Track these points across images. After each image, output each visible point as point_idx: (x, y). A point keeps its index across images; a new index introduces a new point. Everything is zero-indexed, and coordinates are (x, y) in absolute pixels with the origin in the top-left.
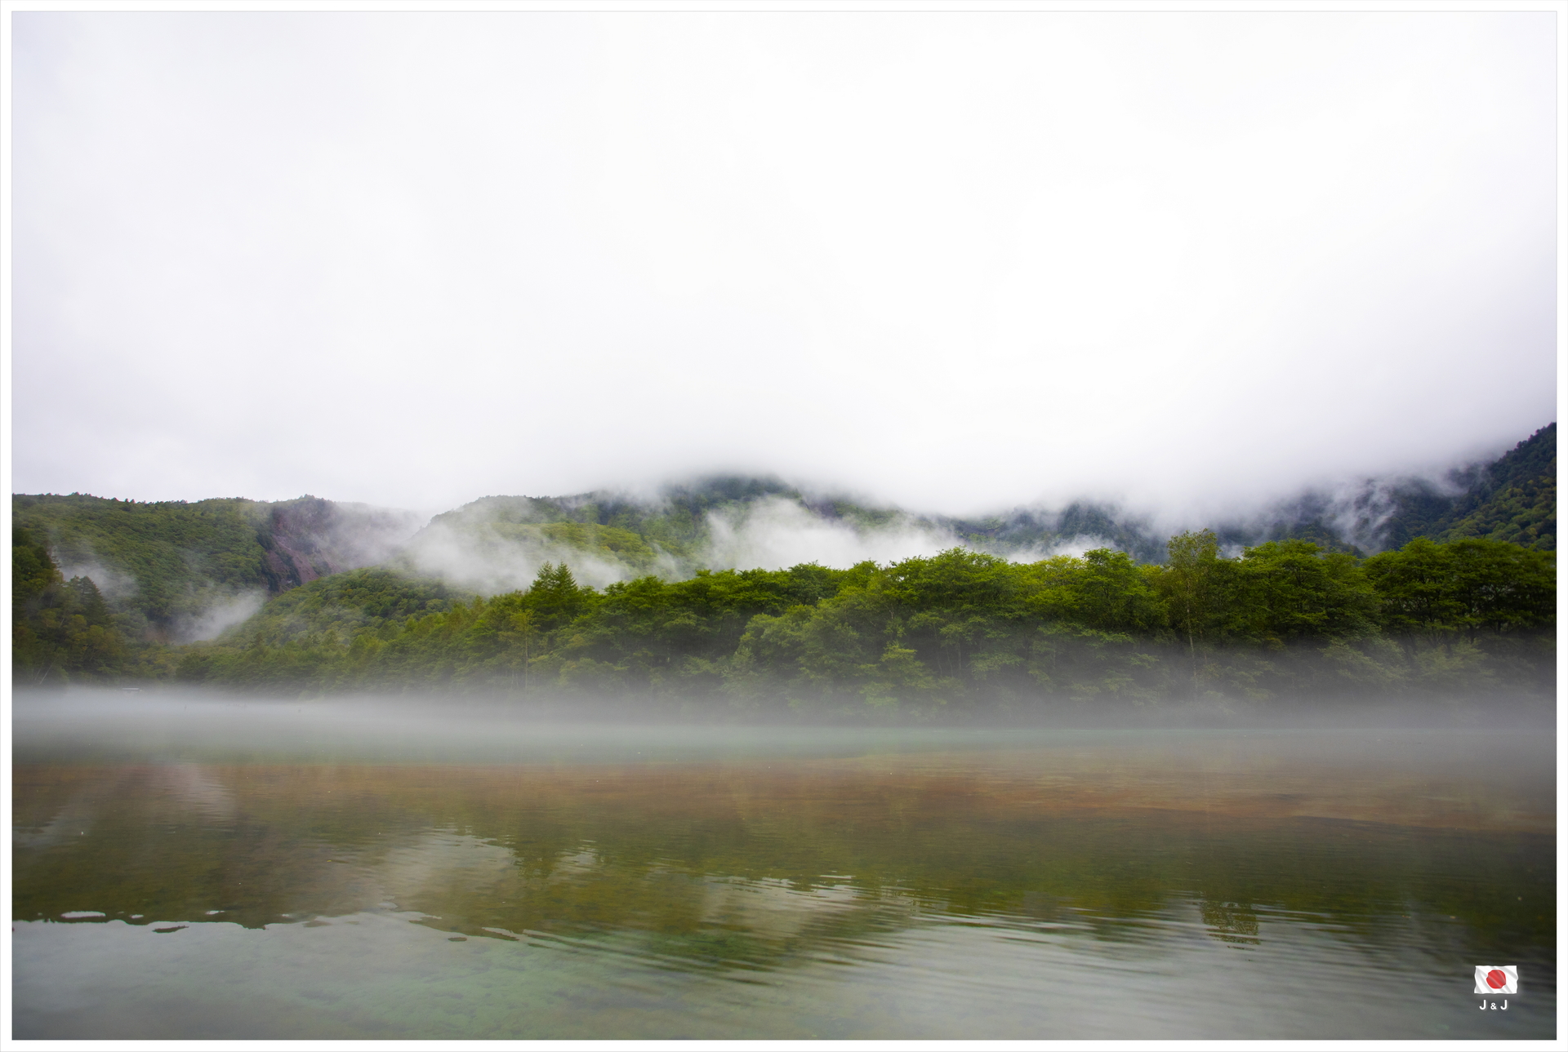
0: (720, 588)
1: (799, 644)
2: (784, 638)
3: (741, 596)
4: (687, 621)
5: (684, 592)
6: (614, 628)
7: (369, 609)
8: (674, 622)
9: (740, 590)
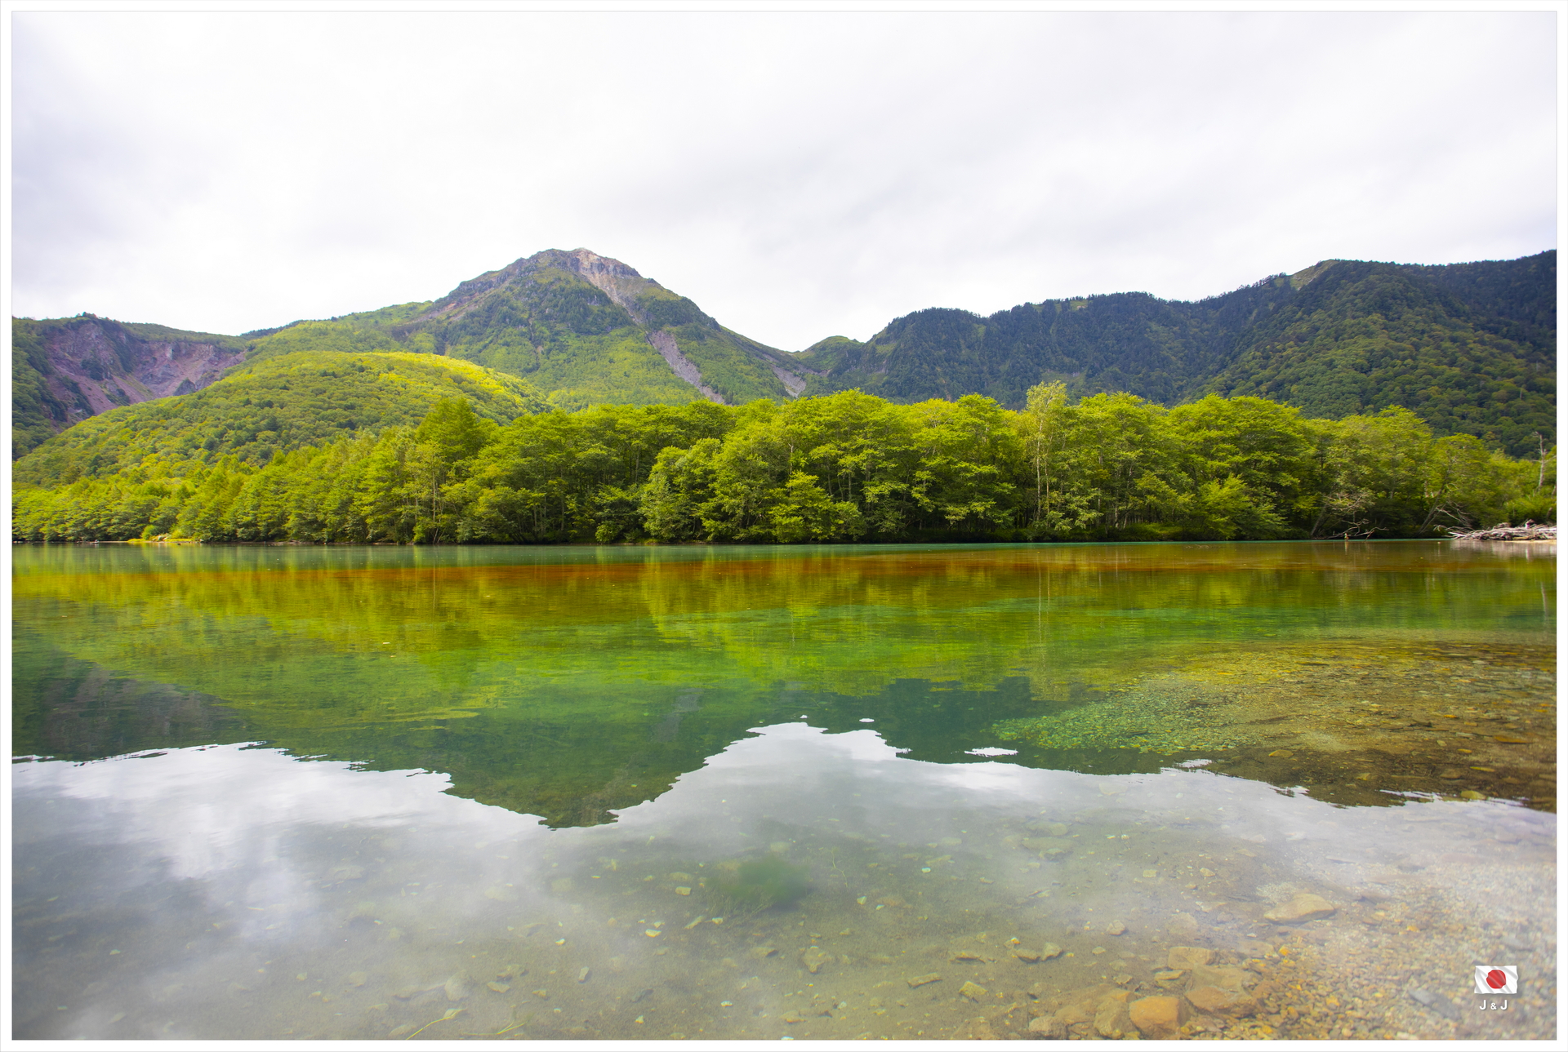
0: (628, 422)
1: (712, 472)
2: (696, 466)
3: (648, 429)
4: (599, 451)
5: (593, 425)
6: (529, 458)
7: (190, 441)
8: (588, 453)
9: (646, 423)
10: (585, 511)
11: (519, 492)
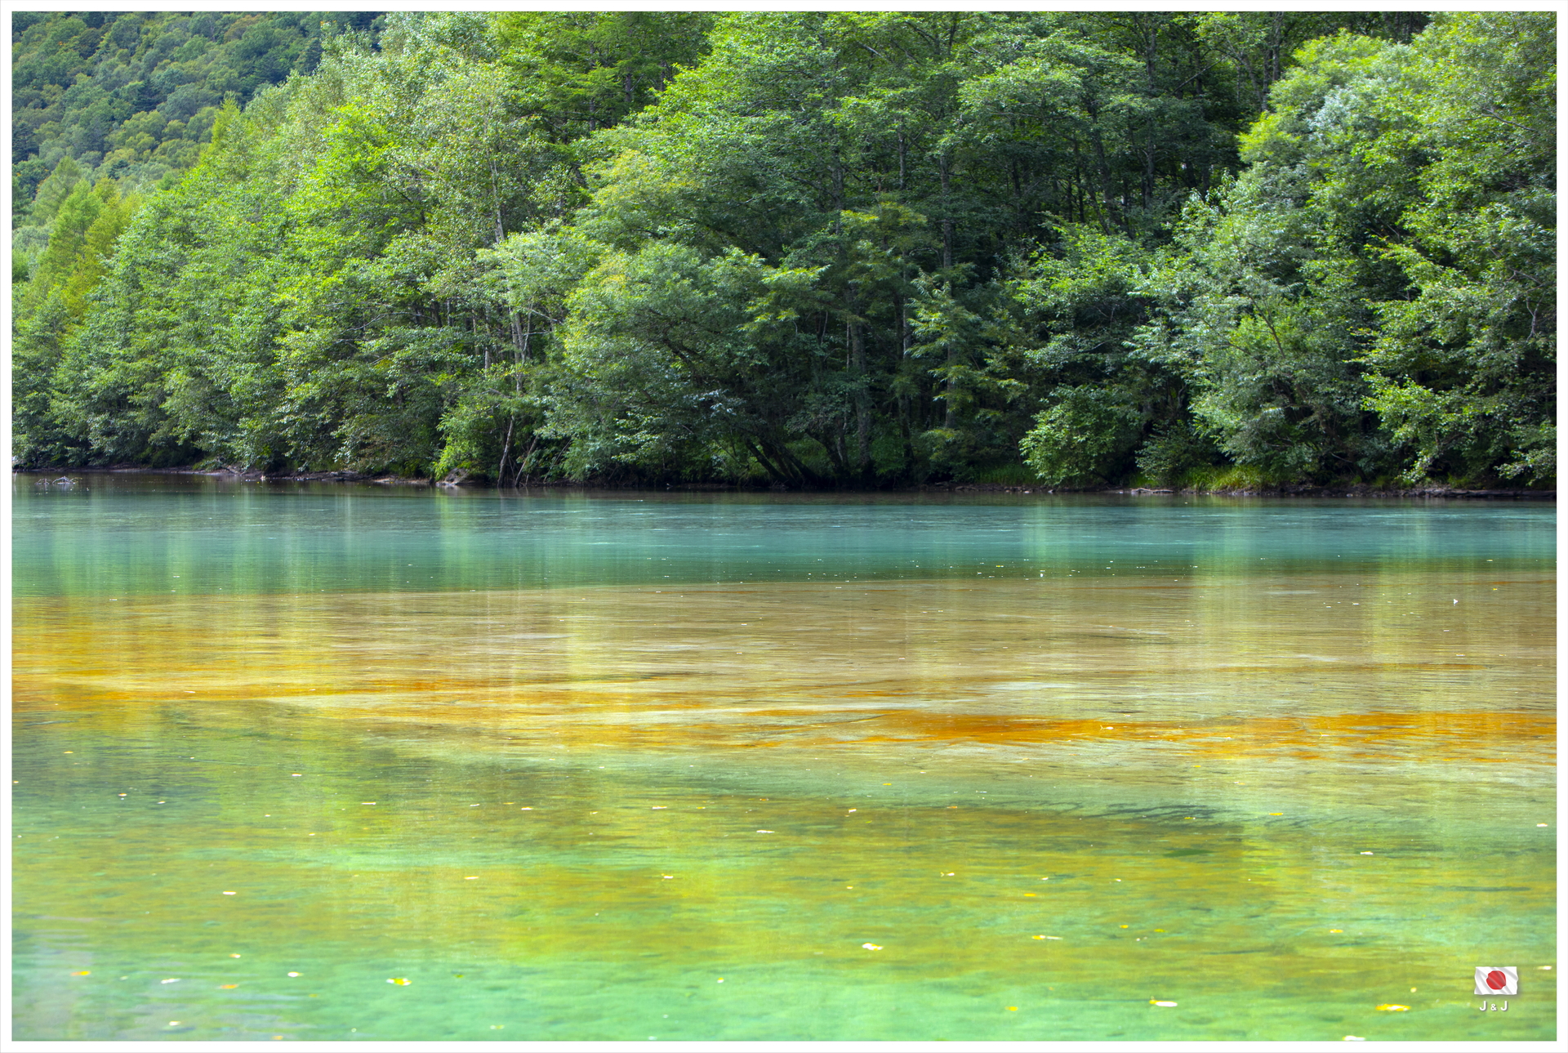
10: (989, 344)
11: (719, 268)
